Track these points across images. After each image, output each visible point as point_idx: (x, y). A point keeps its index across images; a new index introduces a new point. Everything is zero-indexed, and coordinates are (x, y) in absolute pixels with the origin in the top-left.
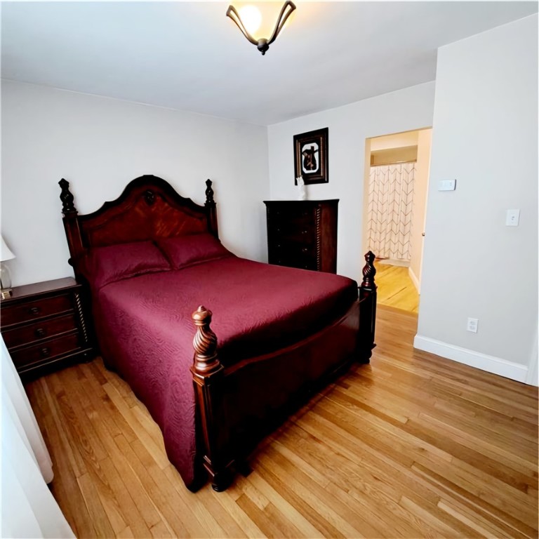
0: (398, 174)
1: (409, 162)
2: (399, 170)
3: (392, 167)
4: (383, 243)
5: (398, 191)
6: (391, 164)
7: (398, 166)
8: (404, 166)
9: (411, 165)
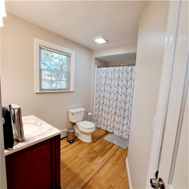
0: (121, 74)
1: (128, 65)
2: (121, 70)
3: (117, 68)
4: (109, 121)
5: (121, 86)
6: (116, 66)
7: (121, 68)
8: (125, 68)
9: (130, 68)
